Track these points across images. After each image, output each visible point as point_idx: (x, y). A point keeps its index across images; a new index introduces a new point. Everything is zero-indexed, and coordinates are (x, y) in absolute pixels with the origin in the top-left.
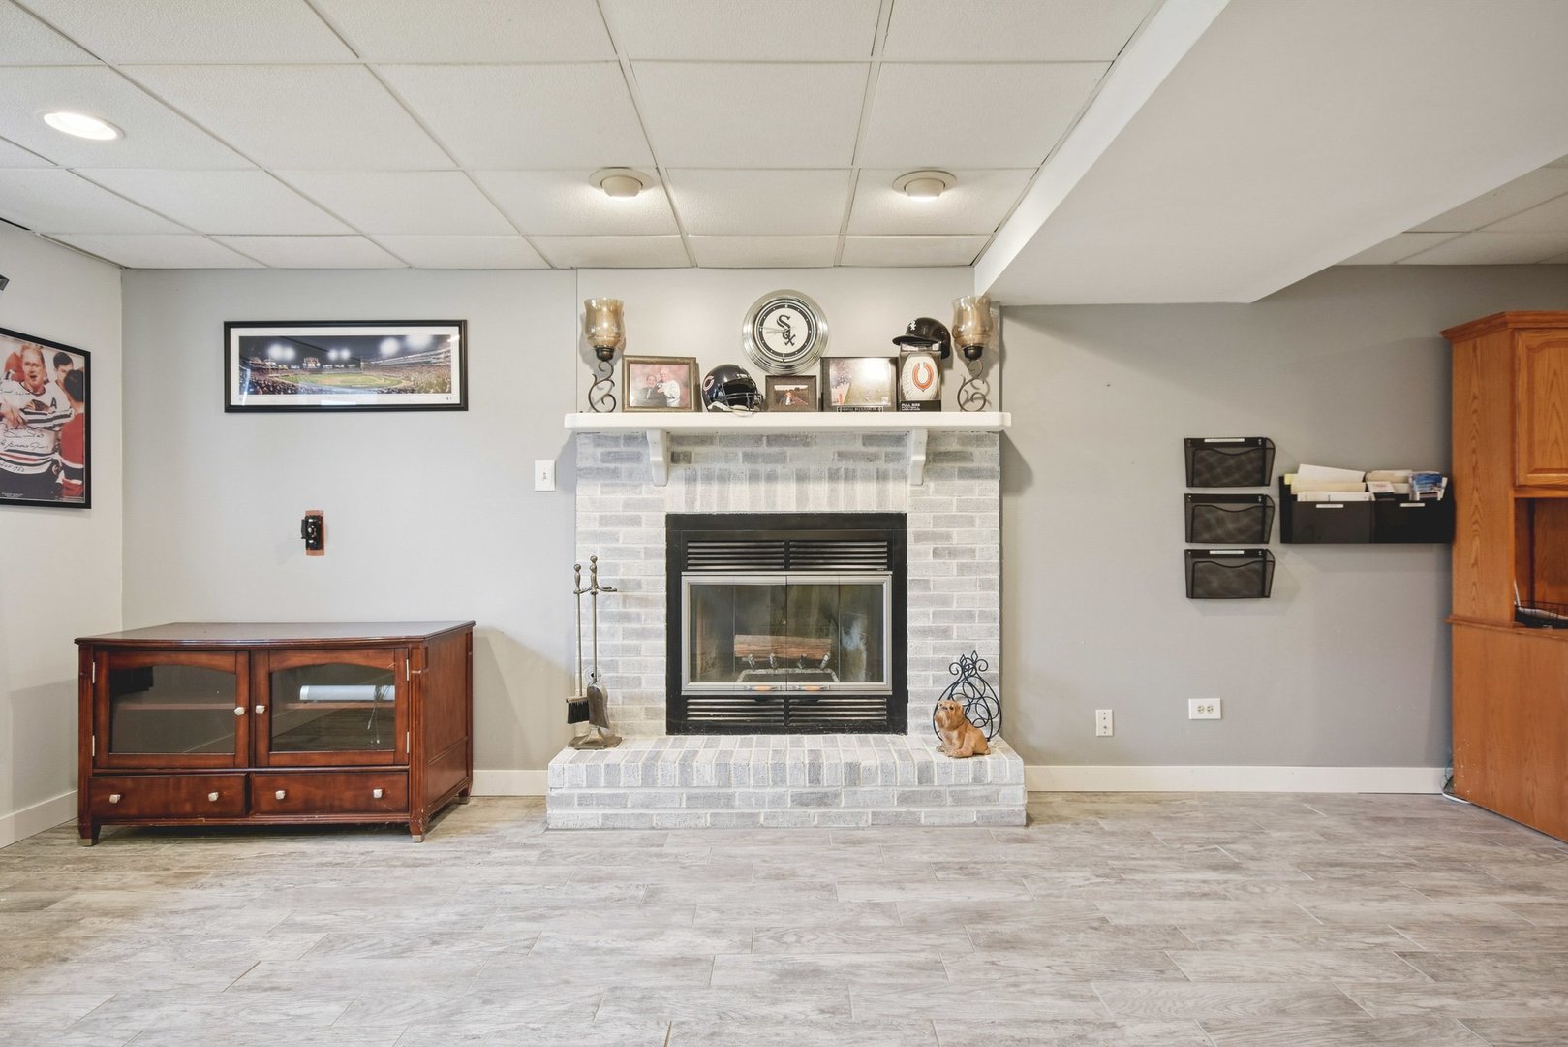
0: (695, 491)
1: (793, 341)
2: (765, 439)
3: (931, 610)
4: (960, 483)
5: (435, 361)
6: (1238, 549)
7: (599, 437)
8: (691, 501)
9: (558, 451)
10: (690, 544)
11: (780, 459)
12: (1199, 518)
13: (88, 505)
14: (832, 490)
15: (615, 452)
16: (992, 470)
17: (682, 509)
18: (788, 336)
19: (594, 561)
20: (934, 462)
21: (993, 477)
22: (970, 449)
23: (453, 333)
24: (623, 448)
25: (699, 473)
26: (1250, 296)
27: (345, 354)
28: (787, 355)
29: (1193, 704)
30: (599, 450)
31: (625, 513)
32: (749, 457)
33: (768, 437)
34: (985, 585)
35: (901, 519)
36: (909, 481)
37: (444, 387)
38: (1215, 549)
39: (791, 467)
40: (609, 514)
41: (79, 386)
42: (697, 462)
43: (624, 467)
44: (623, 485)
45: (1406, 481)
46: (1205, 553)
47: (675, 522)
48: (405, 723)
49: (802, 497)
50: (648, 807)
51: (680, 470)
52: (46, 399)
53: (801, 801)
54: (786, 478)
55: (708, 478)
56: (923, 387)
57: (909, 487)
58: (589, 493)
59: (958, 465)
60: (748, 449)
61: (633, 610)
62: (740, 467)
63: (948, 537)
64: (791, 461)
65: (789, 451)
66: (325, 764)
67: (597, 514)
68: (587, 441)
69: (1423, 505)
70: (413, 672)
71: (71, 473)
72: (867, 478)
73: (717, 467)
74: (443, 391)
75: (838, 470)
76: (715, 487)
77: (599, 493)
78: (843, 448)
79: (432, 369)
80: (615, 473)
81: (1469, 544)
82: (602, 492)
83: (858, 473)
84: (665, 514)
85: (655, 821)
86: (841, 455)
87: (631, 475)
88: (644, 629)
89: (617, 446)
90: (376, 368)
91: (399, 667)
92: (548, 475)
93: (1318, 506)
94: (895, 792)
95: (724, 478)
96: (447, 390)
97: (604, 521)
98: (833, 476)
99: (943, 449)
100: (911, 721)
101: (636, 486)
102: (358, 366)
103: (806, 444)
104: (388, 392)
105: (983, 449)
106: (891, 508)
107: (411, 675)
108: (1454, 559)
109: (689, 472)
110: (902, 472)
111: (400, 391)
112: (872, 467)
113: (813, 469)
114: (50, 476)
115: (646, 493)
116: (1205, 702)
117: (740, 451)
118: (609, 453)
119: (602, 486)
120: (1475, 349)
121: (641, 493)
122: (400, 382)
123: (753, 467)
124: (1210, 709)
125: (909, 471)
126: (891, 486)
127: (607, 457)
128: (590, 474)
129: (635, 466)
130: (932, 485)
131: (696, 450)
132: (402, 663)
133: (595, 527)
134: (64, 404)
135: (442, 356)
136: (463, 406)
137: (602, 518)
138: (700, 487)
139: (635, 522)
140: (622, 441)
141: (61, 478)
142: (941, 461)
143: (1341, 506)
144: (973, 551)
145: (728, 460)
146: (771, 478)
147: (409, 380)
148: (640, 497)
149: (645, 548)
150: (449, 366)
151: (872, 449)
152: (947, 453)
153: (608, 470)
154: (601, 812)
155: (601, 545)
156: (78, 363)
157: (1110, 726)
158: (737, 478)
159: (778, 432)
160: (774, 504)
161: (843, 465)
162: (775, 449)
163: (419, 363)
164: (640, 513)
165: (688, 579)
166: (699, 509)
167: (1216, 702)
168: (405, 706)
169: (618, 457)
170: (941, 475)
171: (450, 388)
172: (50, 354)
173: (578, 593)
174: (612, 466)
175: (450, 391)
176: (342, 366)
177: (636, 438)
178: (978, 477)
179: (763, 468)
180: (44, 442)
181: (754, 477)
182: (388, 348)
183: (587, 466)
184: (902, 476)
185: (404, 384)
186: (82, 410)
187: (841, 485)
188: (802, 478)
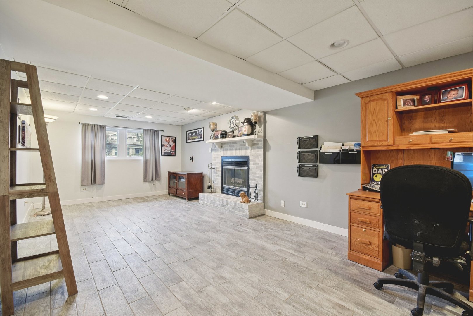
1: (234, 125)
2: (231, 143)
4: (257, 150)
6: (311, 165)
8: (224, 154)
10: (224, 161)
11: (233, 146)
12: (301, 157)
13: (175, 156)
14: (239, 152)
19: (211, 164)
20: (253, 146)
21: (262, 148)
22: (258, 143)
23: (203, 130)
27: (195, 134)
28: (233, 127)
29: (301, 202)
30: (214, 146)
32: (230, 146)
34: (260, 171)
35: (249, 156)
38: (306, 164)
39: (234, 148)
41: (174, 141)
42: (224, 147)
46: (304, 166)
47: (222, 158)
49: (236, 154)
51: (222, 149)
52: (170, 143)
54: (234, 150)
55: (225, 150)
56: (245, 131)
57: (249, 151)
58: (213, 153)
59: (256, 146)
61: (217, 172)
62: (229, 148)
63: (255, 161)
65: (235, 145)
67: (214, 156)
69: (356, 152)
71: (173, 152)
72: (244, 149)
73: (226, 148)
75: (240, 148)
78: (241, 144)
82: (215, 153)
83: (243, 148)
84: (221, 156)
87: (217, 150)
88: (219, 175)
90: (197, 136)
92: (210, 150)
93: (326, 153)
95: (227, 150)
99: (254, 143)
103: (236, 143)
104: (198, 139)
105: (260, 142)
106: (247, 155)
113: (237, 148)
114: (170, 152)
116: (303, 203)
122: (199, 137)
124: (304, 204)
126: (247, 151)
130: (253, 150)
131: (224, 145)
132: (186, 177)
133: (214, 158)
134: (172, 143)
135: (202, 133)
136: (203, 140)
138: (224, 152)
139: (218, 158)
141: (172, 152)
142: (254, 145)
143: (332, 153)
144: (259, 163)
146: (232, 150)
148: (218, 154)
149: (219, 162)
150: (202, 135)
152: (255, 144)
153: (215, 149)
154: (203, 202)
155: (212, 161)
156: (174, 138)
157: (284, 205)
159: (232, 141)
160: (233, 154)
162: (232, 145)
163: (200, 134)
164: (218, 156)
165: (224, 167)
167: (305, 203)
170: (254, 148)
172: (170, 138)
173: (209, 169)
175: (202, 138)
176: (194, 136)
178: (260, 148)
179: (231, 148)
180: (169, 148)
181: (230, 150)
182: (198, 132)
183: (213, 149)
186: (175, 144)
187: (241, 151)
188: (236, 150)
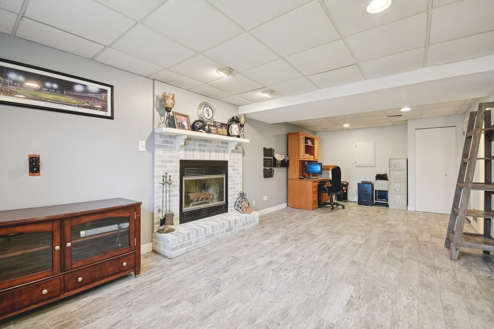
0: (187, 153)
1: (210, 116)
2: (202, 140)
3: (232, 183)
4: (237, 154)
5: (100, 98)
6: (269, 168)
7: (162, 135)
8: (186, 156)
9: (147, 138)
10: (185, 168)
11: (205, 146)
12: (265, 162)
14: (216, 155)
15: (166, 140)
16: (241, 152)
17: (184, 159)
18: (209, 115)
19: (166, 174)
22: (238, 147)
23: (109, 89)
24: (168, 139)
25: (188, 148)
26: (271, 123)
27: (55, 86)
28: (208, 119)
29: (264, 198)
30: (162, 139)
31: (169, 159)
32: (200, 145)
33: (203, 140)
34: (240, 177)
36: (229, 153)
37: (104, 109)
39: (208, 148)
40: (164, 159)
42: (187, 145)
43: (168, 145)
44: (169, 151)
45: (285, 157)
46: (266, 169)
47: (182, 162)
48: (134, 235)
49: (210, 156)
50: (197, 243)
53: (227, 231)
54: (207, 151)
55: (190, 150)
57: (229, 155)
58: (158, 152)
59: (236, 150)
60: (199, 143)
61: (171, 189)
62: (197, 147)
63: (235, 166)
64: (208, 147)
65: (208, 144)
66: (100, 260)
67: (161, 159)
68: (158, 136)
69: (286, 161)
70: (137, 216)
72: (222, 152)
73: (192, 147)
74: (104, 111)
75: (217, 150)
76: (192, 152)
77: (162, 153)
79: (99, 101)
80: (166, 147)
81: (291, 167)
82: (162, 152)
83: (220, 151)
84: (179, 160)
85: (198, 246)
86: (218, 146)
87: (171, 147)
88: (174, 194)
89: (167, 138)
90: (72, 95)
91: (131, 215)
92: (143, 146)
93: (279, 161)
94: (242, 224)
95: (194, 150)
96: (106, 110)
97: (163, 161)
98: (216, 151)
100: (229, 209)
101: (172, 151)
102: (62, 93)
103: (211, 143)
104: (78, 107)
105: (240, 147)
106: (226, 160)
107: (136, 217)
108: (289, 169)
109: (185, 148)
110: (228, 151)
111: (84, 107)
112: (223, 149)
113: (212, 149)
115: (175, 153)
117: (197, 143)
118: (165, 140)
119: (162, 150)
120: (293, 137)
121: (173, 153)
122: (84, 103)
123: (200, 147)
124: (266, 198)
125: (229, 151)
126: (226, 154)
127: (164, 142)
128: (159, 146)
129: (172, 145)
130: (232, 154)
132: (133, 213)
133: (160, 164)
135: (104, 97)
136: (112, 118)
137: (162, 160)
138: (188, 152)
139: (171, 162)
140: (168, 137)
143: (281, 161)
144: (238, 169)
145: (195, 145)
146: (204, 151)
147: (88, 103)
148: (173, 154)
149: (174, 170)
150: (107, 101)
151: (223, 145)
153: (164, 145)
154: (185, 248)
155: (162, 169)
157: (255, 204)
158: (197, 150)
159: (205, 139)
160: (204, 158)
161: (218, 149)
162: (204, 143)
163: (94, 97)
164: (173, 159)
165: (184, 178)
166: (188, 159)
168: (134, 229)
169: (167, 142)
171: (107, 110)
174: (165, 144)
175: (107, 111)
176: (53, 91)
177: (172, 137)
178: (239, 153)
179: (202, 148)
181: (200, 150)
182: (78, 88)
183: (158, 144)
184: (228, 152)
185: (86, 104)
187: (217, 154)
188: (210, 151)
